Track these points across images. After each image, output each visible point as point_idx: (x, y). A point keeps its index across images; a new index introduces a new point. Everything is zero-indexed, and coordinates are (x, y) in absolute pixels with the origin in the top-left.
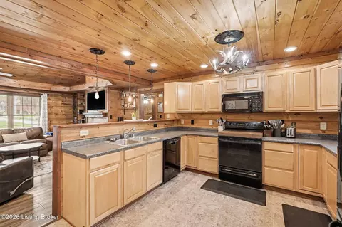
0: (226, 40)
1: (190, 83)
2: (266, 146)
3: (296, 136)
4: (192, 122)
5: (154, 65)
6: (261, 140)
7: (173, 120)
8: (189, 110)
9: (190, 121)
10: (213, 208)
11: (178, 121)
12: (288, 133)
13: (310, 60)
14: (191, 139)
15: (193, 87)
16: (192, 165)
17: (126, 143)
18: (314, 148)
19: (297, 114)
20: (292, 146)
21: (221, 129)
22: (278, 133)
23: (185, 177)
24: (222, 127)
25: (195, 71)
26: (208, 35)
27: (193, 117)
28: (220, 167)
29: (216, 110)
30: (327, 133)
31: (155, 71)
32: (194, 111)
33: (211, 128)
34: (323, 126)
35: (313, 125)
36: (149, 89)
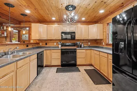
0: (69, 9)
1: (46, 26)
2: (78, 51)
3: (84, 47)
4: (46, 44)
5: (28, 12)
6: (76, 49)
7: (36, 43)
8: (46, 38)
9: (45, 43)
10: (66, 79)
11: (38, 43)
12: (82, 46)
13: (86, 24)
14: (48, 52)
15: (48, 27)
16: (49, 64)
17: (12, 57)
18: (90, 50)
19: (83, 40)
20: (84, 50)
21: (60, 46)
22: (79, 46)
23: (46, 70)
24: (61, 45)
25: (48, 20)
26: (64, 4)
27: (47, 42)
28: (62, 62)
29: (58, 39)
30: (90, 45)
31: (26, 15)
32: (48, 38)
33: (55, 46)
34: (89, 44)
35: (87, 43)
36: (18, 26)
